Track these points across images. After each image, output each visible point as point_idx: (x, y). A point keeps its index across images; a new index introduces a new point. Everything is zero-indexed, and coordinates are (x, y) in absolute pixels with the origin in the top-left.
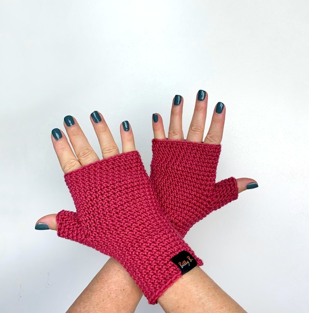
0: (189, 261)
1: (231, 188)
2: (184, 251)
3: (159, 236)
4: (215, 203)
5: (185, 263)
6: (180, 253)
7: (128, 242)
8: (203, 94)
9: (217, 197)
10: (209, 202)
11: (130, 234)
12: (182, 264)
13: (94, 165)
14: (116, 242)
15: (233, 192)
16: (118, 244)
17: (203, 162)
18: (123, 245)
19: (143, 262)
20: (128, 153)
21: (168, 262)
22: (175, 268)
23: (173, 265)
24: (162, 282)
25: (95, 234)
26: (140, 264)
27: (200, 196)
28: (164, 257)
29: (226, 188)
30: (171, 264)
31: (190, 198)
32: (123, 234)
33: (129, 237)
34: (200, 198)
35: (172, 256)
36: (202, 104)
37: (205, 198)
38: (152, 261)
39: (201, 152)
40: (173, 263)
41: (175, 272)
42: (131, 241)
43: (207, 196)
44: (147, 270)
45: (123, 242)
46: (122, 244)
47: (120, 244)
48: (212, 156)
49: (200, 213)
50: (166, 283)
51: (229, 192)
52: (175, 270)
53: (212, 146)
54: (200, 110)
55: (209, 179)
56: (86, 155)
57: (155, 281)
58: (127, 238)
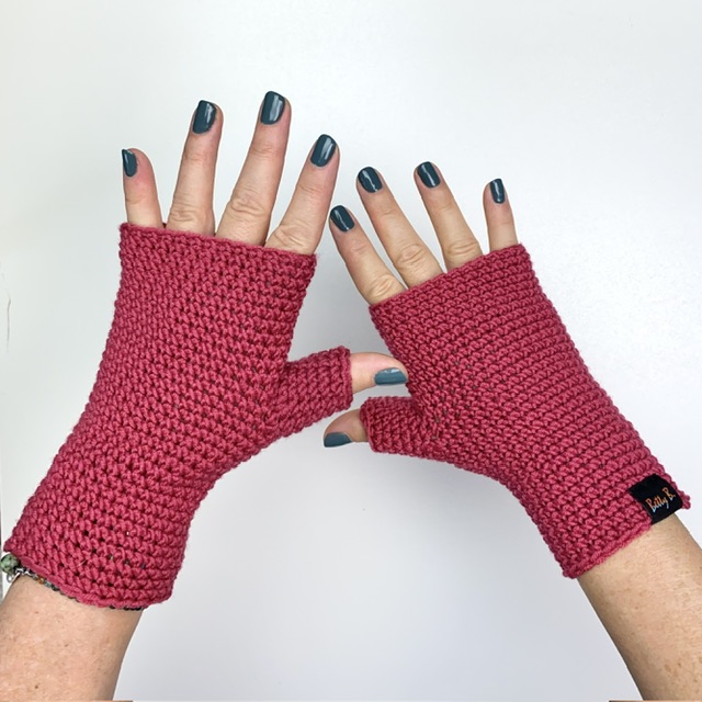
0: (668, 498)
1: (330, 376)
2: (654, 475)
3: (601, 436)
4: (281, 419)
5: (659, 503)
6: (646, 478)
7: (531, 443)
8: (277, 104)
9: (288, 401)
10: (265, 416)
11: (537, 425)
12: (653, 504)
13: (434, 283)
14: (504, 442)
15: (337, 387)
16: (510, 447)
17: (254, 303)
18: (520, 448)
19: (566, 488)
20: (506, 250)
21: (622, 495)
22: (637, 509)
23: (633, 503)
24: (606, 534)
25: (455, 430)
26: (557, 493)
27: (234, 398)
28: (613, 483)
29: (317, 377)
30: (628, 499)
31: (205, 403)
32: (520, 425)
33: (534, 432)
34: (235, 404)
35: (631, 482)
36: (272, 133)
37: (252, 404)
38: (587, 489)
39: (251, 273)
40: (632, 499)
41: (639, 517)
42: (539, 440)
43: (256, 399)
44: (573, 506)
45: (519, 442)
46: (519, 446)
47: (514, 446)
48: (284, 286)
49: (235, 444)
50: (617, 538)
51: (325, 388)
52: (639, 512)
53: (285, 255)
54: (264, 151)
55: (266, 351)
56: (416, 258)
57: (590, 531)
58: (529, 435)
